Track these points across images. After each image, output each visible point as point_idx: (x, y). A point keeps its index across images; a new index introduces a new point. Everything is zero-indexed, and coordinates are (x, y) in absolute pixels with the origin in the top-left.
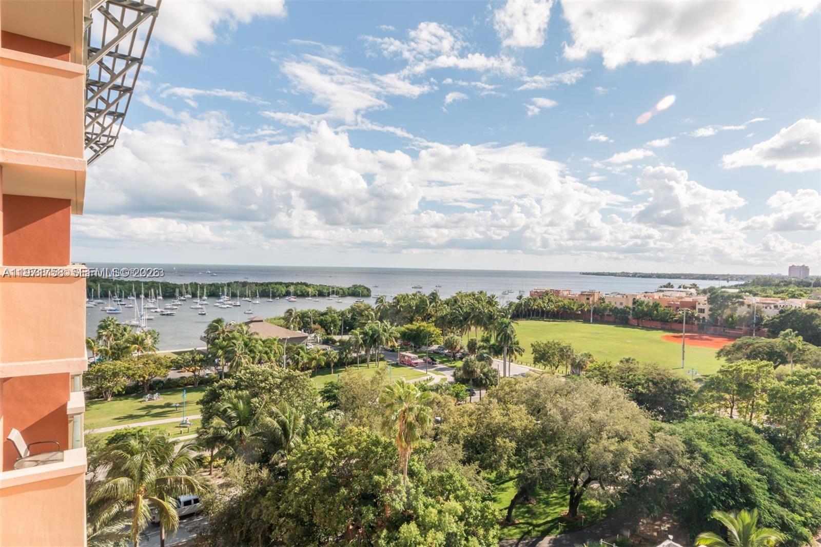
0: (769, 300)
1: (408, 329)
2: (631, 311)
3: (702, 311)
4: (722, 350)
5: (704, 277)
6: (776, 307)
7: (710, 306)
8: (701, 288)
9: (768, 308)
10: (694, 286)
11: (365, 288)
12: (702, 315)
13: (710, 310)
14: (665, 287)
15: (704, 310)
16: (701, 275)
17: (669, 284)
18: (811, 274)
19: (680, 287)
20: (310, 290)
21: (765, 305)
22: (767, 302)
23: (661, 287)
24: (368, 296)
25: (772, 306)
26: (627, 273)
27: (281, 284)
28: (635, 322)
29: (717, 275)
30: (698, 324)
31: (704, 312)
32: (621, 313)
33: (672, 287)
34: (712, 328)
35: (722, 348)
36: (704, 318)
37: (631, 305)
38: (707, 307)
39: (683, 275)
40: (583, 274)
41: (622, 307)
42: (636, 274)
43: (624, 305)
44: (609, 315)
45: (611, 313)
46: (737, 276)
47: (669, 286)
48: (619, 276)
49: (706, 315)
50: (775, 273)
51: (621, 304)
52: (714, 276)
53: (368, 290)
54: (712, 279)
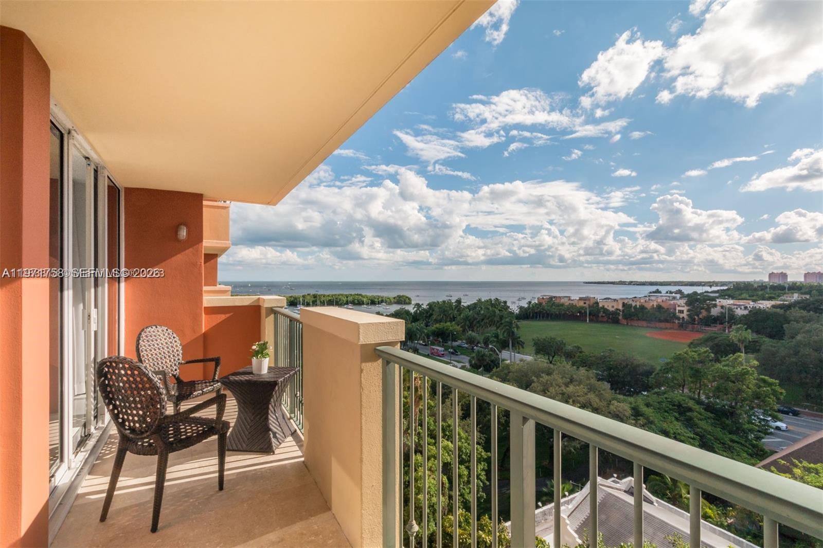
0: (741, 302)
1: (437, 328)
2: (621, 313)
3: (682, 312)
4: (692, 343)
5: (692, 284)
6: (746, 308)
7: (688, 308)
8: (686, 293)
9: (739, 309)
10: (680, 292)
11: (407, 297)
12: (681, 315)
13: (688, 311)
14: (654, 292)
15: (683, 311)
16: (689, 282)
17: (658, 290)
18: (789, 280)
19: (667, 293)
20: (365, 300)
21: (736, 307)
22: (738, 303)
23: (651, 293)
24: (410, 303)
25: (743, 307)
26: (624, 282)
27: (342, 295)
28: (624, 322)
29: (703, 282)
30: (679, 323)
31: (683, 313)
32: (612, 314)
33: (660, 292)
34: (691, 326)
35: (691, 341)
36: (683, 317)
37: (620, 307)
38: (685, 309)
39: (673, 282)
40: (586, 283)
41: (613, 309)
42: (632, 282)
43: (615, 307)
44: (602, 316)
45: (604, 315)
46: (721, 282)
47: (658, 291)
48: (617, 284)
49: (685, 315)
50: (758, 279)
51: (613, 307)
52: (701, 282)
53: (409, 299)
54: (699, 286)
